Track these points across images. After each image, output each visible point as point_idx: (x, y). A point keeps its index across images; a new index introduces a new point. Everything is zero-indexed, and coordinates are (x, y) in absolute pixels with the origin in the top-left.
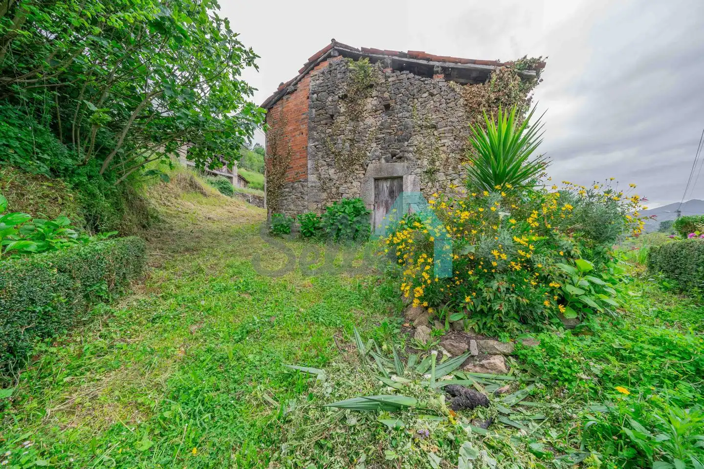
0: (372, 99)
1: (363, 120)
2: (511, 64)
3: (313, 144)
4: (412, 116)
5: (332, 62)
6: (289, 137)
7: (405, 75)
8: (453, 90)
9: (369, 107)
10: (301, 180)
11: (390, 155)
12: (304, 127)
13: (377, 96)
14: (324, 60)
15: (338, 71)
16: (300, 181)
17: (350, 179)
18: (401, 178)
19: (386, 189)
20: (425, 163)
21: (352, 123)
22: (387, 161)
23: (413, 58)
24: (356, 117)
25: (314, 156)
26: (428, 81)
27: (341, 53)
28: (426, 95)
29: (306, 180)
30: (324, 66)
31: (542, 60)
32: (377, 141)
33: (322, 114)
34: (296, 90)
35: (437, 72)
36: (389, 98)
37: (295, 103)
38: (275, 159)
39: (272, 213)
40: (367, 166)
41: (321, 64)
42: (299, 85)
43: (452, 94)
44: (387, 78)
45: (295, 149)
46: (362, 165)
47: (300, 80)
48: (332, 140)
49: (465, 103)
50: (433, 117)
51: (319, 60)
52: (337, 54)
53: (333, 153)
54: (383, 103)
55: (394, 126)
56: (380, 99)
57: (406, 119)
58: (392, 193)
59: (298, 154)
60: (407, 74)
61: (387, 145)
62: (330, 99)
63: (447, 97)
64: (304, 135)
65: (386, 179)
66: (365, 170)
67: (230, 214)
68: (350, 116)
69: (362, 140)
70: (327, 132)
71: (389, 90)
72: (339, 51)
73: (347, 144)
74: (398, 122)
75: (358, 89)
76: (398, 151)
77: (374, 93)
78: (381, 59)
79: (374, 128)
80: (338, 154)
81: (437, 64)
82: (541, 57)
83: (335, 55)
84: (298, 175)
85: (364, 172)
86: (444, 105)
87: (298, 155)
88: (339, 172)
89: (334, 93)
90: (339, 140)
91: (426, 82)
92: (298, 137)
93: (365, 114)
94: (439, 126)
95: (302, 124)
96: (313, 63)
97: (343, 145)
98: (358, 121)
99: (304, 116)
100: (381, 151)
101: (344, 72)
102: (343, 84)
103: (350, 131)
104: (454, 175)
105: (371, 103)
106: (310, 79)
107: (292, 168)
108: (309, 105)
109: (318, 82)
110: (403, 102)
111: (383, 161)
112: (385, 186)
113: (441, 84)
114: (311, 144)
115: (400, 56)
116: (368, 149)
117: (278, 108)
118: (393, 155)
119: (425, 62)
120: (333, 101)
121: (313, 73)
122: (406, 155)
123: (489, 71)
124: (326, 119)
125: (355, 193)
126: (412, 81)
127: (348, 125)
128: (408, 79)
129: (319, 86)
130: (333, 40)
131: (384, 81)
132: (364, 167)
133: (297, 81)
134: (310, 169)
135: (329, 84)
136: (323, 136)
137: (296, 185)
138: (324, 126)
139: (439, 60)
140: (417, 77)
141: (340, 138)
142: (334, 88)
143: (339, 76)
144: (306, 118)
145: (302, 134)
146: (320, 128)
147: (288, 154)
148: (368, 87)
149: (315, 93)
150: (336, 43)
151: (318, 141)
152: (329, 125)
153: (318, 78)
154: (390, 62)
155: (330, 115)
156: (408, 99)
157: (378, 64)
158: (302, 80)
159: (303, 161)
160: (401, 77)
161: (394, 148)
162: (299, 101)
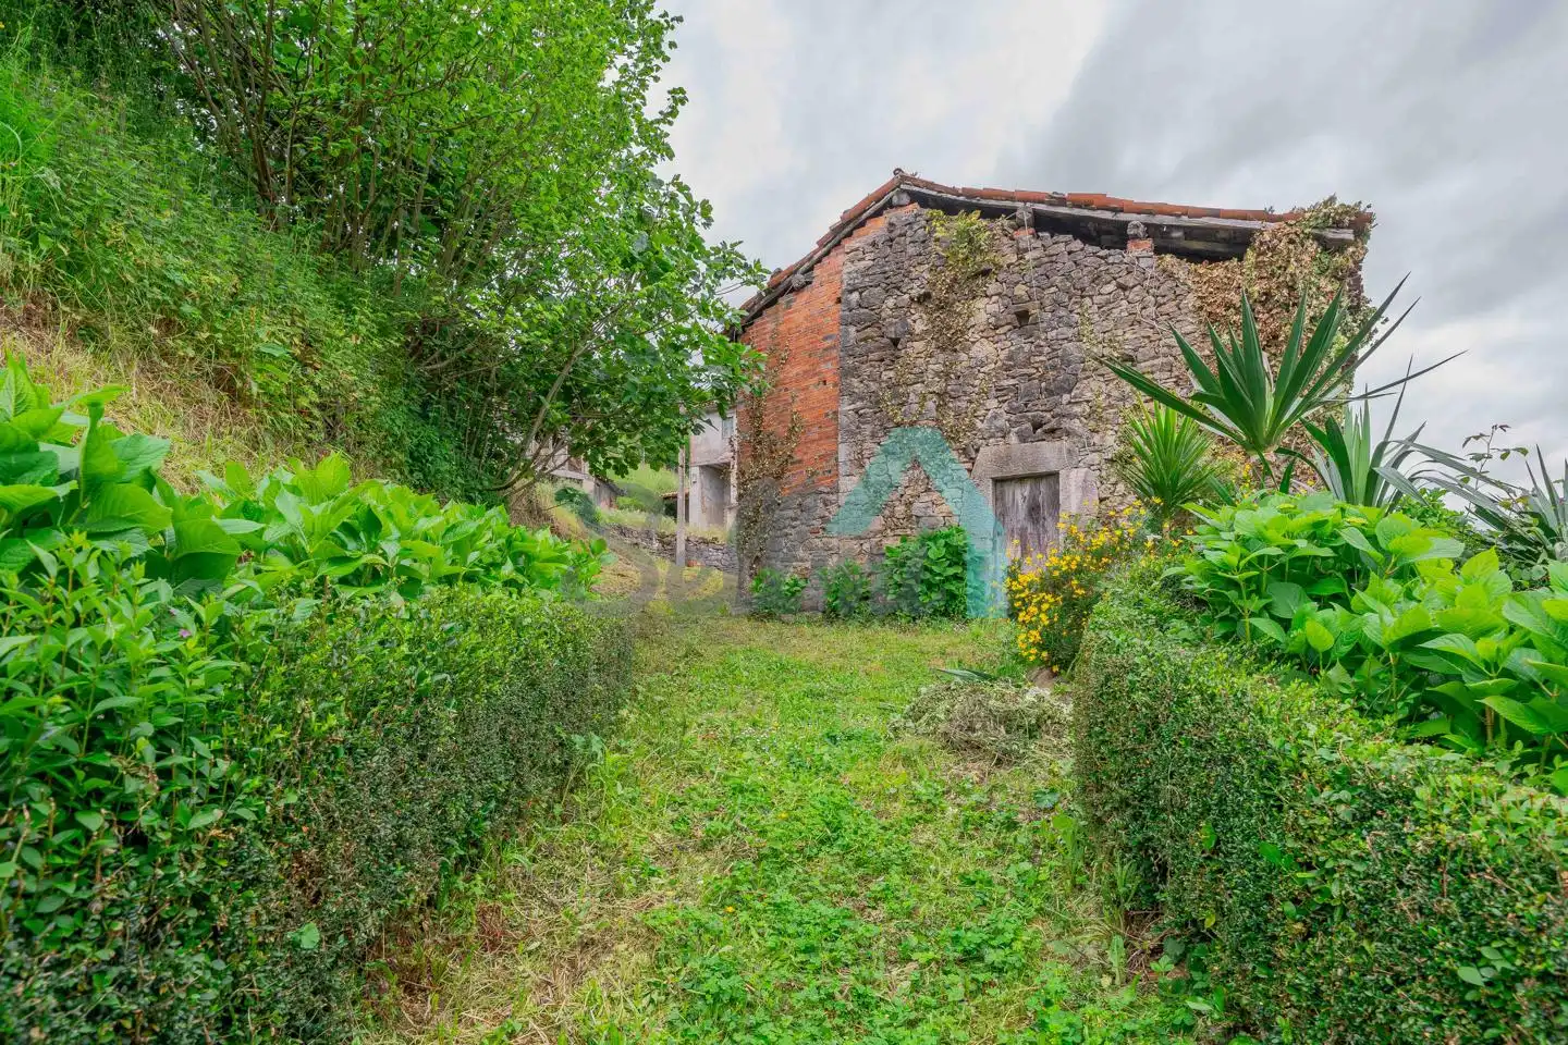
0: (986, 300)
1: (966, 349)
2: (1295, 216)
3: (852, 407)
4: (1079, 337)
5: (894, 220)
6: (793, 391)
7: (1064, 244)
8: (1172, 275)
9: (981, 318)
10: (822, 489)
11: (1029, 425)
12: (828, 368)
13: (999, 294)
14: (878, 213)
15: (908, 239)
16: (821, 492)
18: (1054, 475)
19: (1020, 502)
20: (1110, 439)
21: (942, 357)
22: (1023, 439)
23: (1080, 207)
24: (950, 342)
25: (853, 434)
26: (1115, 256)
27: (915, 197)
28: (1111, 287)
29: (836, 490)
30: (876, 229)
32: (1000, 393)
33: (872, 338)
34: (809, 283)
35: (1136, 237)
36: (1026, 298)
37: (806, 312)
38: (760, 443)
39: (751, 568)
40: (977, 451)
41: (869, 224)
42: (816, 272)
43: (1170, 284)
44: (1021, 252)
45: (807, 417)
46: (965, 451)
47: (819, 261)
48: (895, 396)
49: (1199, 303)
50: (1127, 336)
51: (865, 215)
52: (905, 199)
53: (898, 425)
54: (1013, 308)
55: (1037, 359)
56: (1007, 301)
57: (1066, 344)
58: (1034, 510)
59: (815, 429)
60: (1067, 243)
61: (1021, 403)
62: (891, 302)
63: (1158, 292)
64: (830, 386)
65: (1021, 479)
66: (972, 460)
68: (937, 340)
69: (965, 392)
70: (883, 377)
71: (1027, 279)
72: (910, 193)
73: (930, 405)
74: (1046, 349)
75: (955, 280)
76: (1048, 415)
77: (993, 288)
78: (1010, 211)
79: (993, 366)
80: (908, 428)
81: (1134, 219)
83: (902, 203)
84: (815, 478)
85: (969, 465)
86: (1151, 309)
87: (814, 434)
89: (898, 288)
90: (912, 396)
91: (1111, 260)
92: (814, 391)
93: (971, 335)
94: (1140, 357)
95: (825, 362)
96: (853, 223)
97: (919, 401)
98: (955, 351)
99: (829, 343)
100: (1008, 416)
101: (923, 242)
102: (920, 268)
103: (937, 374)
105: (984, 310)
106: (842, 258)
107: (800, 461)
109: (861, 264)
110: (1058, 304)
111: (1013, 439)
112: (1019, 495)
113: (1143, 263)
114: (846, 406)
115: (1051, 204)
116: (978, 413)
117: (767, 324)
118: (1037, 426)
119: (1108, 215)
120: (897, 307)
121: (849, 244)
122: (1066, 424)
123: (1249, 233)
124: (879, 349)
125: (950, 514)
126: (1080, 256)
127: (932, 360)
128: (1070, 253)
129: (865, 273)
130: (898, 171)
131: (1014, 259)
132: (970, 454)
133: (810, 265)
134: (844, 462)
135: (887, 268)
136: (874, 386)
137: (809, 501)
138: (877, 364)
139: (1139, 210)
140: (1090, 249)
141: (914, 391)
142: (900, 277)
143: (911, 250)
144: (834, 347)
145: (825, 382)
146: (866, 370)
147: (791, 430)
148: (976, 276)
149: (856, 290)
150: (904, 179)
151: (862, 399)
152: (887, 361)
153: (861, 256)
154: (1026, 217)
155: (891, 339)
156: (1070, 299)
157: (1003, 221)
158: (825, 261)
159: (826, 446)
160: (1053, 249)
161: (1039, 409)
162: (816, 308)
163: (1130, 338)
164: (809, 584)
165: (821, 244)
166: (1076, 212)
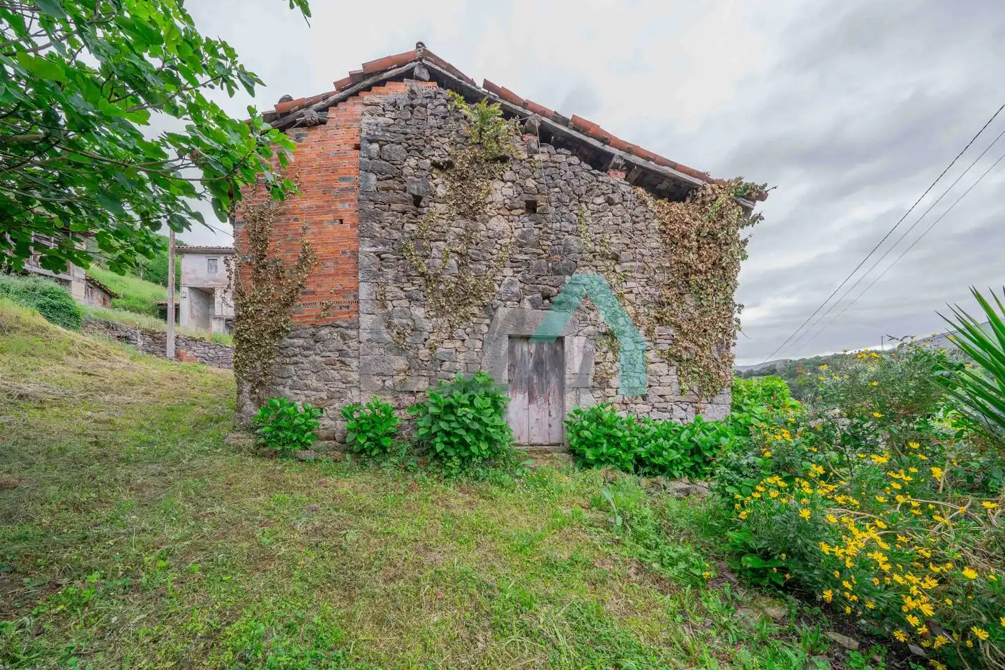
0: (502, 184)
1: (485, 222)
2: (724, 183)
3: (374, 249)
4: (576, 232)
5: (415, 88)
6: (304, 221)
8: (644, 203)
9: (498, 197)
10: (338, 322)
11: (539, 295)
12: (346, 209)
13: (513, 182)
14: (398, 78)
15: (429, 112)
16: (338, 326)
17: (460, 332)
19: (527, 357)
20: (602, 317)
21: (463, 223)
22: (535, 305)
23: (578, 130)
24: (472, 212)
25: (376, 276)
26: (603, 177)
27: (435, 76)
28: (600, 200)
29: (355, 326)
30: (398, 91)
31: (766, 189)
32: (514, 265)
33: (394, 190)
34: (323, 123)
35: (616, 167)
36: (535, 190)
37: (319, 149)
38: (264, 267)
39: (252, 392)
40: (495, 310)
41: (389, 85)
42: (331, 114)
43: (641, 209)
44: (532, 152)
45: (321, 251)
46: (485, 308)
47: (335, 104)
48: (418, 247)
49: (662, 227)
50: (612, 240)
51: (385, 75)
52: (426, 76)
53: (423, 275)
54: (526, 197)
55: (546, 243)
56: (520, 189)
57: (567, 236)
58: (539, 365)
59: (329, 264)
60: (567, 156)
61: (533, 276)
62: (412, 162)
63: (633, 213)
64: (347, 226)
65: (530, 338)
66: (491, 317)
67: (88, 380)
68: (459, 206)
69: (484, 257)
70: (406, 229)
71: (536, 175)
72: (432, 71)
73: (452, 262)
74: (553, 237)
75: (475, 158)
76: (555, 290)
77: (508, 174)
78: (522, 116)
79: (508, 240)
80: (430, 280)
81: (617, 152)
82: (766, 185)
83: (423, 76)
84: (330, 310)
85: (487, 321)
86: (628, 225)
87: (330, 266)
88: (437, 316)
89: (420, 152)
90: (435, 251)
91: (600, 179)
92: (331, 228)
93: (489, 210)
94: (622, 258)
95: (342, 202)
96: (371, 77)
97: (441, 259)
98: (476, 220)
99: (344, 184)
100: (522, 285)
101: (444, 118)
102: (442, 140)
103: (459, 236)
104: (648, 344)
105: (501, 191)
106: (359, 109)
107: (313, 292)
108: (361, 163)
109: (381, 120)
110: (561, 202)
111: (527, 305)
112: (527, 351)
113: (623, 188)
114: (366, 248)
115: (555, 121)
116: (496, 278)
118: (546, 297)
119: (598, 144)
120: (418, 168)
121: (367, 98)
123: (694, 187)
124: (403, 201)
126: (578, 169)
127: (454, 224)
128: (570, 164)
129: (386, 128)
130: (420, 45)
131: (525, 156)
132: (489, 310)
133: (327, 105)
134: (366, 301)
135: (408, 131)
136: (396, 235)
137: (324, 332)
138: (399, 215)
139: (620, 147)
140: (585, 166)
141: (437, 247)
142: (421, 142)
143: (432, 121)
144: (352, 189)
145: (341, 222)
146: (388, 217)
147: (303, 260)
148: (496, 160)
149: (377, 141)
150: (427, 54)
151: (384, 244)
152: (409, 215)
153: (381, 112)
154: (537, 124)
155: (414, 196)
156: (571, 201)
157: (514, 122)
158: (341, 106)
159: (346, 282)
160: (557, 158)
161: (547, 283)
162: (331, 148)
163: (616, 242)
164: (324, 415)
165: (340, 86)
166: (576, 134)
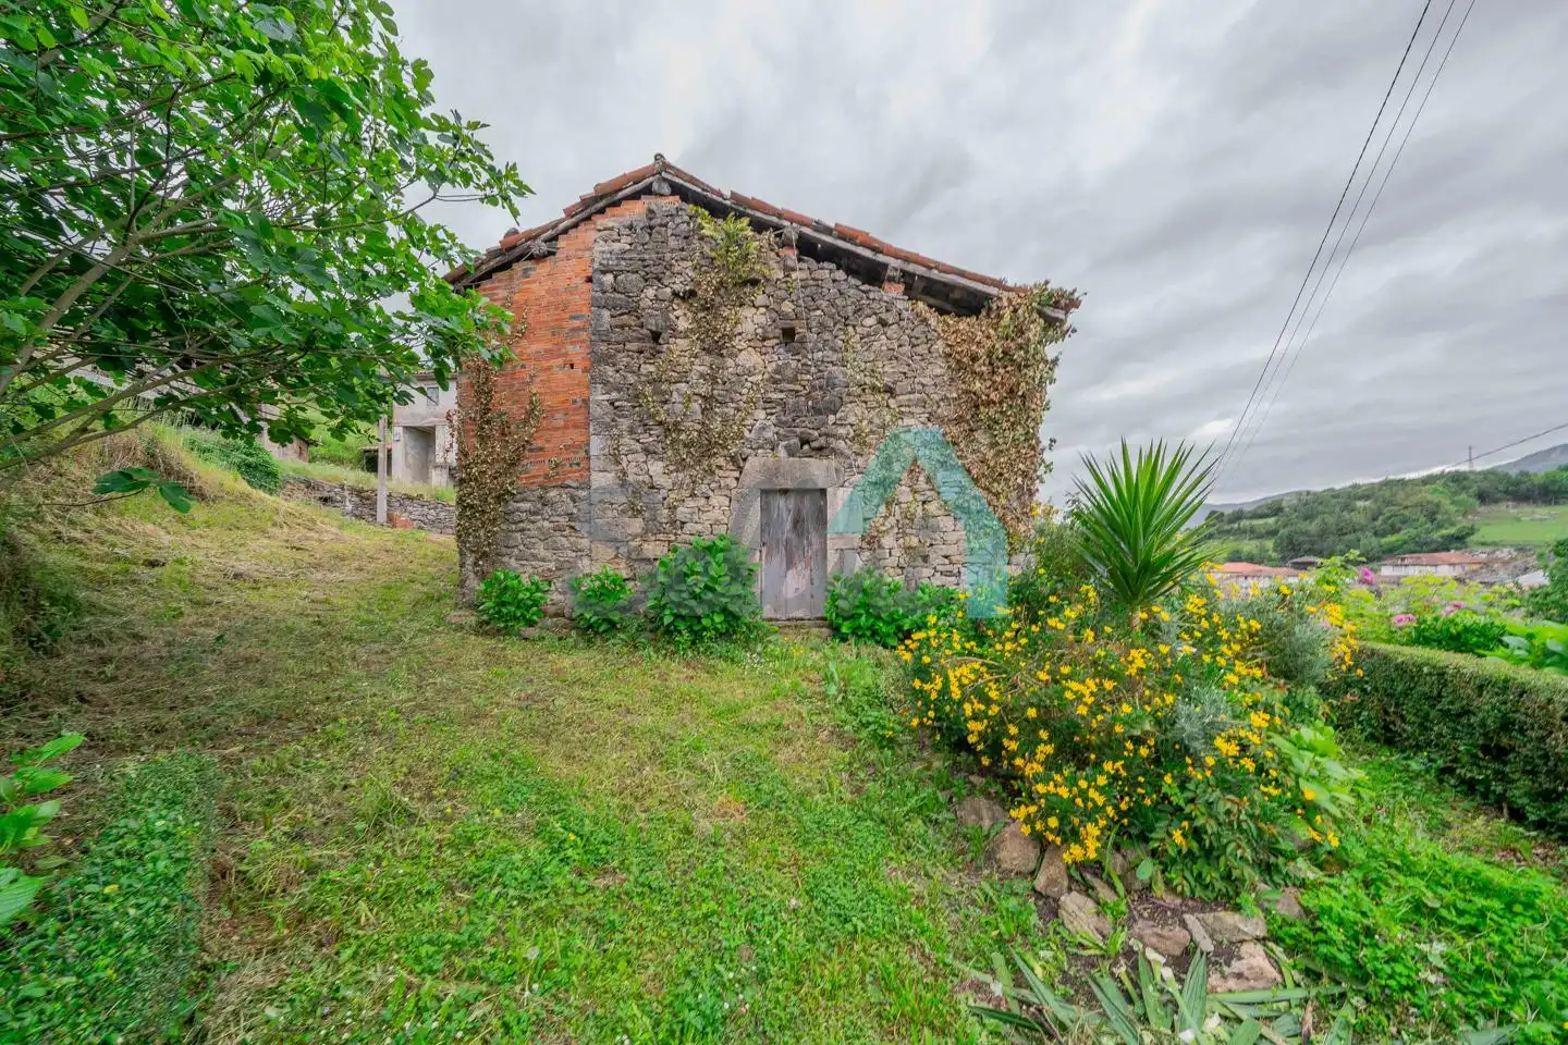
0: (754, 310)
1: (733, 356)
2: (1026, 291)
3: (606, 397)
4: (843, 363)
5: (653, 207)
6: (531, 367)
7: (826, 271)
8: (924, 321)
9: (748, 327)
10: (568, 482)
11: (796, 440)
12: (577, 352)
13: (767, 307)
14: (635, 196)
15: (670, 232)
16: (570, 487)
17: (704, 488)
19: (785, 514)
21: (708, 359)
22: (791, 453)
23: (844, 239)
24: (717, 347)
25: (608, 427)
26: (875, 293)
27: (676, 190)
28: (871, 321)
29: (586, 486)
30: (635, 211)
31: (1076, 295)
32: (768, 405)
33: (630, 327)
34: (552, 254)
35: (891, 279)
36: (792, 315)
37: (547, 284)
38: (488, 422)
39: (476, 564)
40: (745, 460)
41: (625, 205)
42: (561, 243)
43: (922, 328)
44: (788, 270)
45: (549, 401)
46: (733, 459)
47: (565, 231)
48: (657, 392)
49: (948, 350)
50: (886, 369)
51: (620, 195)
52: (666, 189)
53: (660, 423)
54: (780, 324)
55: (804, 377)
56: (774, 315)
57: (831, 367)
58: (799, 524)
59: (559, 415)
60: (831, 271)
61: (789, 418)
62: (650, 292)
63: (913, 334)
64: (578, 371)
65: (787, 492)
66: (741, 469)
68: (703, 341)
69: (732, 401)
70: (643, 371)
71: (794, 297)
72: (672, 184)
73: (696, 406)
74: (813, 369)
75: (721, 283)
76: (816, 433)
77: (761, 299)
78: (776, 227)
79: (760, 377)
80: (672, 428)
81: (893, 262)
82: (1075, 291)
83: (662, 192)
84: (559, 469)
86: (907, 349)
87: (559, 420)
88: (677, 471)
89: (659, 280)
90: (675, 395)
91: (871, 296)
92: (560, 375)
93: (738, 342)
94: (898, 392)
95: (572, 343)
96: (607, 199)
97: (683, 402)
98: (722, 355)
99: (577, 323)
100: (776, 429)
101: (686, 238)
102: (685, 264)
103: (702, 376)
104: (929, 493)
105: (752, 319)
106: (593, 234)
107: (541, 449)
108: (593, 298)
109: (616, 246)
111: (782, 453)
112: (783, 506)
113: (900, 305)
114: (599, 396)
115: (816, 230)
116: (746, 422)
117: (498, 288)
118: (805, 441)
119: (867, 253)
120: (656, 299)
121: (601, 221)
122: (833, 444)
123: (988, 297)
124: (639, 339)
125: (718, 522)
126: (844, 287)
127: (697, 362)
128: (834, 281)
129: (620, 256)
130: (659, 157)
131: (781, 275)
132: (737, 462)
133: (555, 235)
134: (598, 457)
135: (646, 257)
136: (632, 379)
137: (552, 494)
138: (635, 355)
139: (897, 255)
140: (853, 281)
141: (677, 390)
142: (660, 269)
143: (673, 243)
144: (584, 329)
145: (572, 366)
146: (623, 359)
147: (530, 413)
148: (745, 283)
149: (611, 272)
150: (666, 167)
151: (619, 390)
152: (647, 354)
153: (617, 237)
154: (794, 237)
155: (652, 332)
156: (835, 324)
157: (769, 235)
158: (572, 233)
159: (575, 436)
160: (818, 274)
161: (806, 426)
162: (561, 284)
163: (889, 371)
164: (553, 588)
165: (569, 213)
166: (840, 243)
